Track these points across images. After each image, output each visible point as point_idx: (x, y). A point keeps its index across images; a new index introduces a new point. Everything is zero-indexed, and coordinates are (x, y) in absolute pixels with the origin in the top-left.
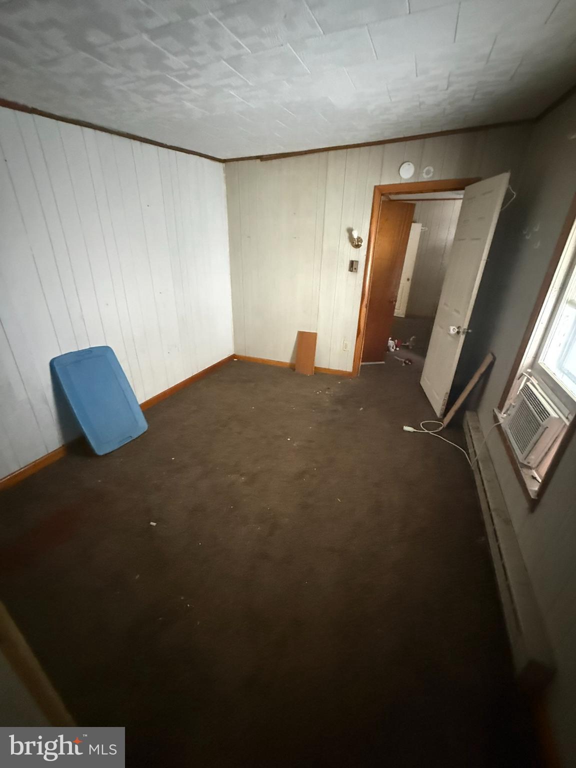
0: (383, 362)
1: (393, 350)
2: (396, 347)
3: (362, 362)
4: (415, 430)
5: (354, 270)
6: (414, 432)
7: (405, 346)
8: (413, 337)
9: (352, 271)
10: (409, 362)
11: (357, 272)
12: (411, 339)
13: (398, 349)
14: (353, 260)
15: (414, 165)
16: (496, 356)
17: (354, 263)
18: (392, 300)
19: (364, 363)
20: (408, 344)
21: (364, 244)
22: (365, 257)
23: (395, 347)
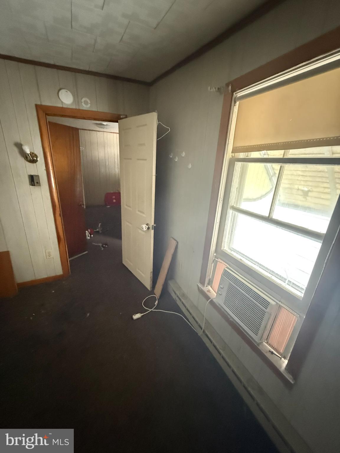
0: (87, 252)
1: (89, 238)
2: (91, 235)
3: (69, 258)
4: (142, 314)
5: (36, 183)
6: (142, 316)
7: (96, 231)
8: (100, 224)
9: (34, 185)
10: (106, 245)
11: (40, 186)
12: (99, 226)
13: (92, 236)
14: (32, 174)
15: (71, 92)
16: (178, 240)
17: (35, 178)
18: (80, 204)
19: (71, 259)
20: (98, 230)
21: (41, 159)
22: (45, 172)
23: (89, 235)
